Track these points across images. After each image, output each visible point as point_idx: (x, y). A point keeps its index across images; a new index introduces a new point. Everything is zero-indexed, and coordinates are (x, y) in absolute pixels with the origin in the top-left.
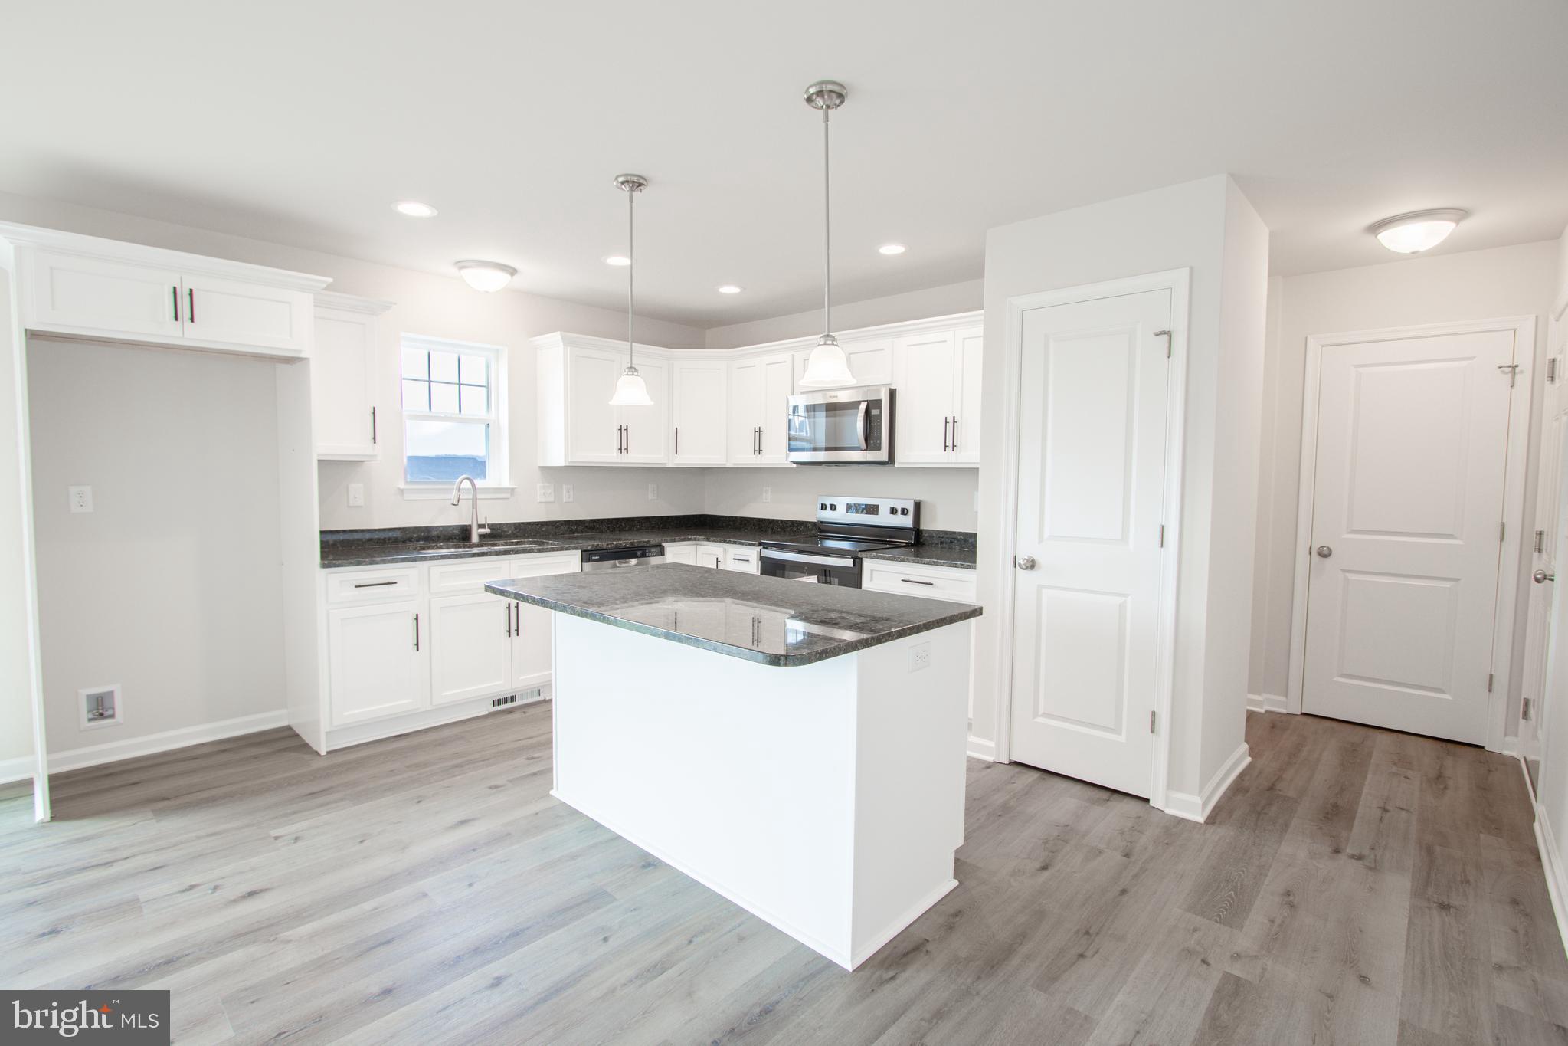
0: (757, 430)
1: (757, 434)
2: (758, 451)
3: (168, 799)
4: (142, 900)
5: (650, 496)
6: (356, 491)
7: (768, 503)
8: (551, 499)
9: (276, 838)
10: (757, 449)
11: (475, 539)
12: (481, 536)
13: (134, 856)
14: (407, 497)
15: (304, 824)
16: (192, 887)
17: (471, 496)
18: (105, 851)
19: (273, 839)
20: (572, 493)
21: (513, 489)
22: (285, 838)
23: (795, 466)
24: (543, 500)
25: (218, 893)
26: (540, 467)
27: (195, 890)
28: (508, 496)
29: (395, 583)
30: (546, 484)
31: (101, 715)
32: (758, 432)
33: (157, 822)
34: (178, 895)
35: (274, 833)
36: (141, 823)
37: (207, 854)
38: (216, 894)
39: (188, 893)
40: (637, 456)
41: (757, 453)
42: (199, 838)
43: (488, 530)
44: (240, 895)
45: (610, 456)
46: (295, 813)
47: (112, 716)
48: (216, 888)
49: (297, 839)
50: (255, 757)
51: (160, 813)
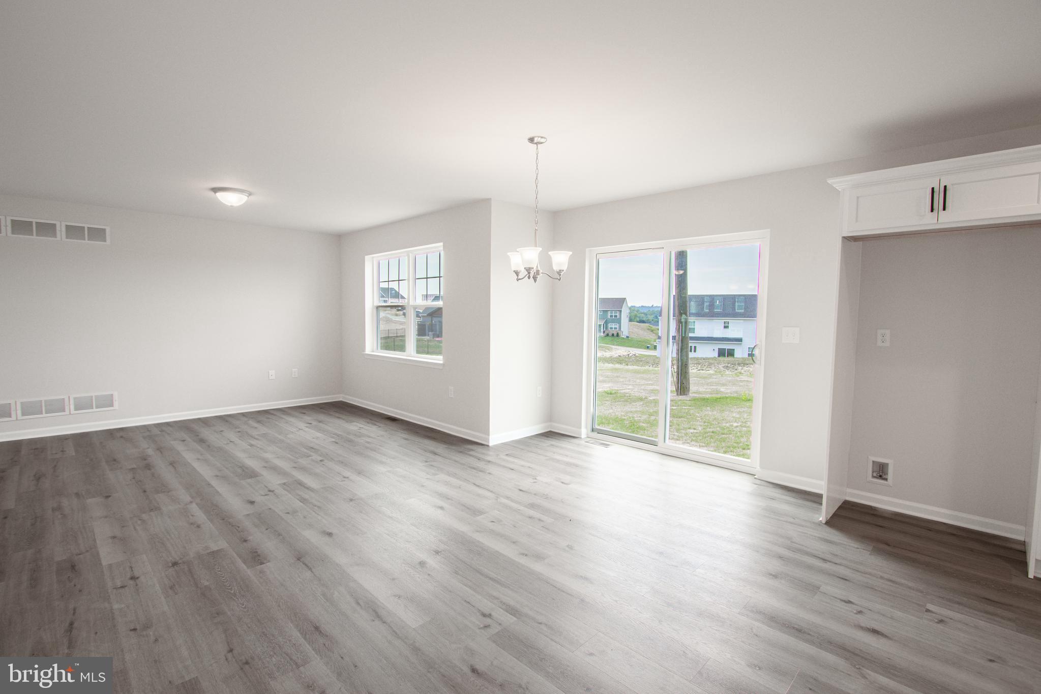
3: (889, 545)
4: (820, 590)
9: (928, 611)
13: (840, 565)
15: (958, 616)
16: (849, 602)
18: (831, 554)
19: (925, 610)
22: (934, 615)
25: (859, 616)
27: (850, 605)
31: (880, 476)
33: (870, 554)
34: (839, 601)
35: (930, 606)
36: (862, 550)
37: (876, 590)
38: (856, 615)
39: (843, 603)
42: (882, 578)
44: (869, 627)
46: (959, 603)
47: (886, 479)
48: (860, 612)
49: (941, 621)
50: (972, 550)
51: (877, 551)
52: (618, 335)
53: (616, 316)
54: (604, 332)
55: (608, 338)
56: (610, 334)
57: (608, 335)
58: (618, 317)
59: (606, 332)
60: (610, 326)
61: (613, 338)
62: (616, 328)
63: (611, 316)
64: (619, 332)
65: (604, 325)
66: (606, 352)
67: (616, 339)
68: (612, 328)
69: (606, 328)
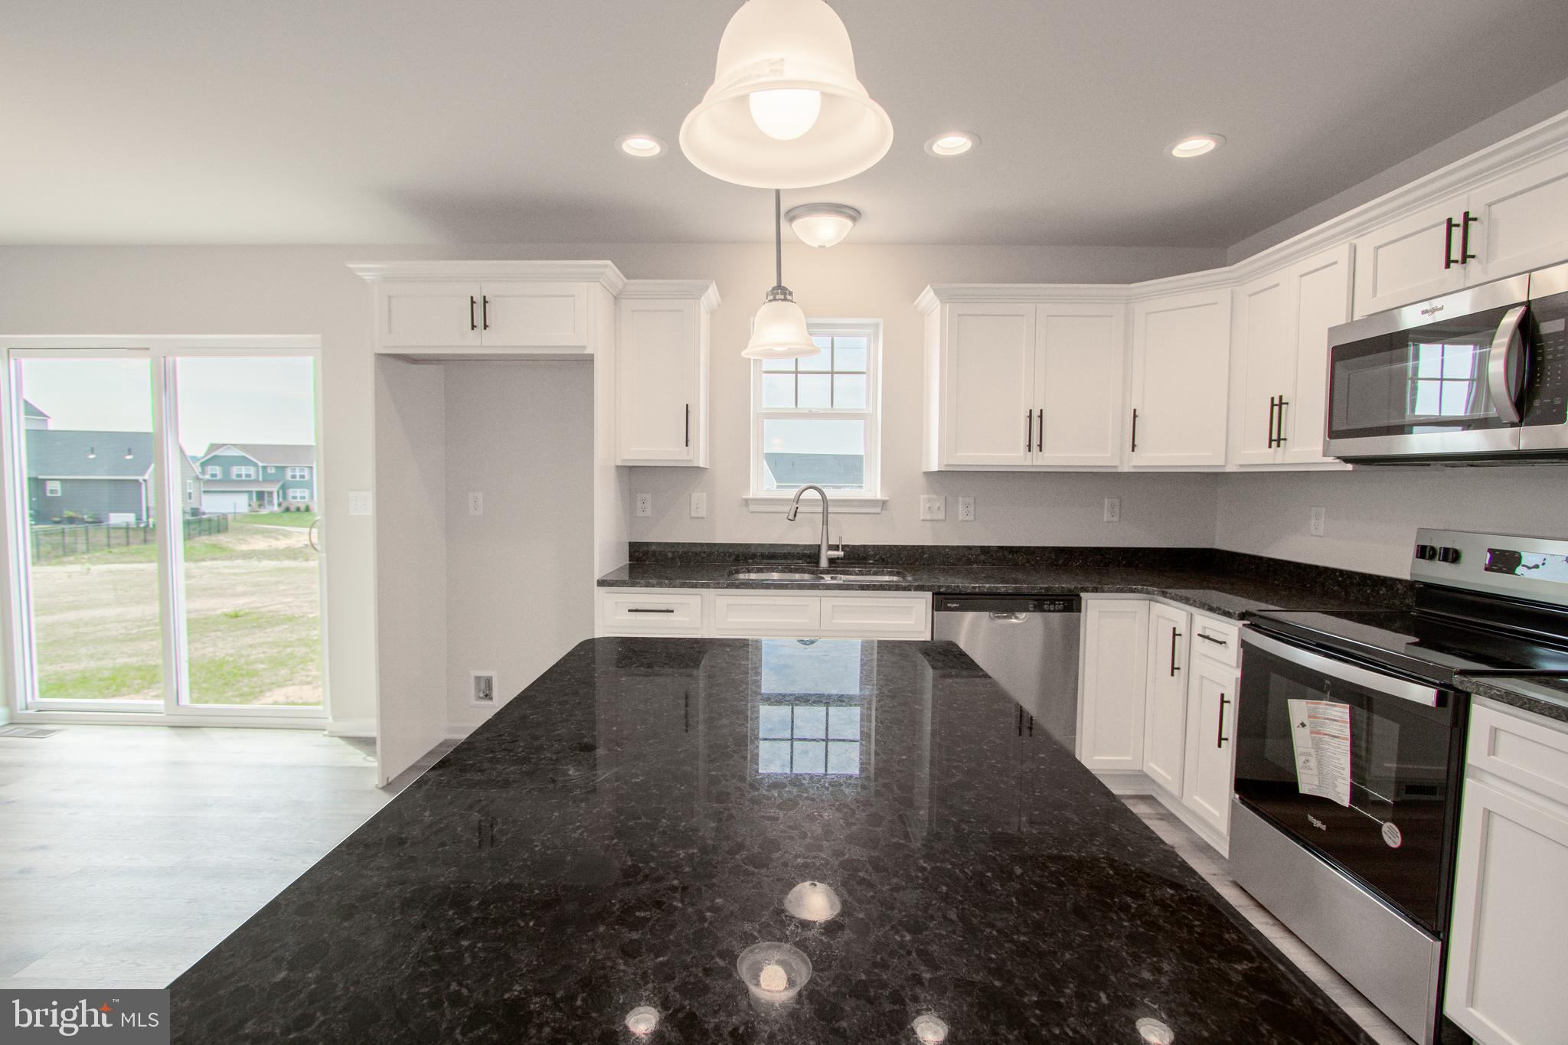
0: (1276, 401)
1: (1276, 409)
2: (1277, 440)
5: (1106, 516)
6: (699, 500)
7: (1320, 536)
8: (941, 516)
10: (1275, 436)
11: (824, 563)
12: (832, 561)
14: (752, 508)
17: (820, 509)
20: (972, 509)
21: (884, 502)
23: (1349, 467)
24: (928, 517)
26: (924, 472)
28: (878, 510)
29: (672, 611)
30: (934, 496)
32: (1278, 405)
40: (1056, 456)
41: (1274, 444)
43: (841, 553)
45: (1014, 455)
52: (308, 509)
53: (302, 477)
54: (280, 505)
55: (286, 515)
56: (293, 508)
57: (287, 510)
58: (307, 478)
59: (285, 505)
60: (291, 493)
61: (298, 515)
62: (304, 498)
63: (294, 477)
64: (310, 504)
65: (278, 492)
66: (277, 539)
67: (305, 515)
68: (295, 498)
69: (285, 498)
